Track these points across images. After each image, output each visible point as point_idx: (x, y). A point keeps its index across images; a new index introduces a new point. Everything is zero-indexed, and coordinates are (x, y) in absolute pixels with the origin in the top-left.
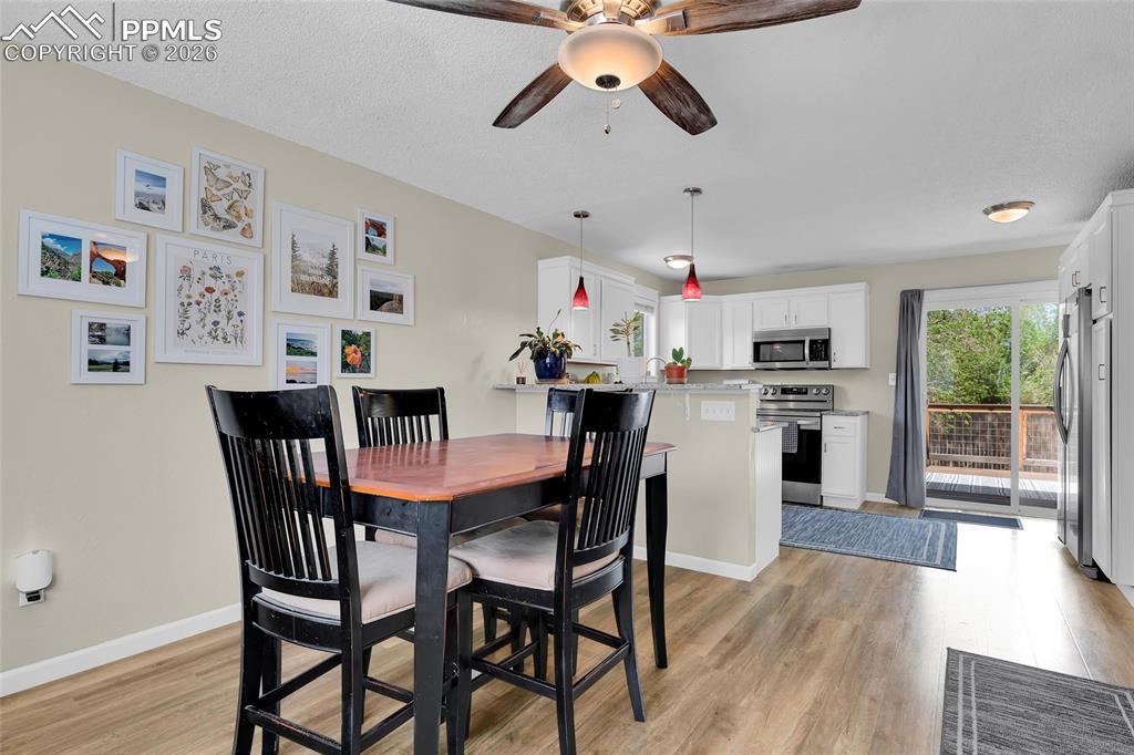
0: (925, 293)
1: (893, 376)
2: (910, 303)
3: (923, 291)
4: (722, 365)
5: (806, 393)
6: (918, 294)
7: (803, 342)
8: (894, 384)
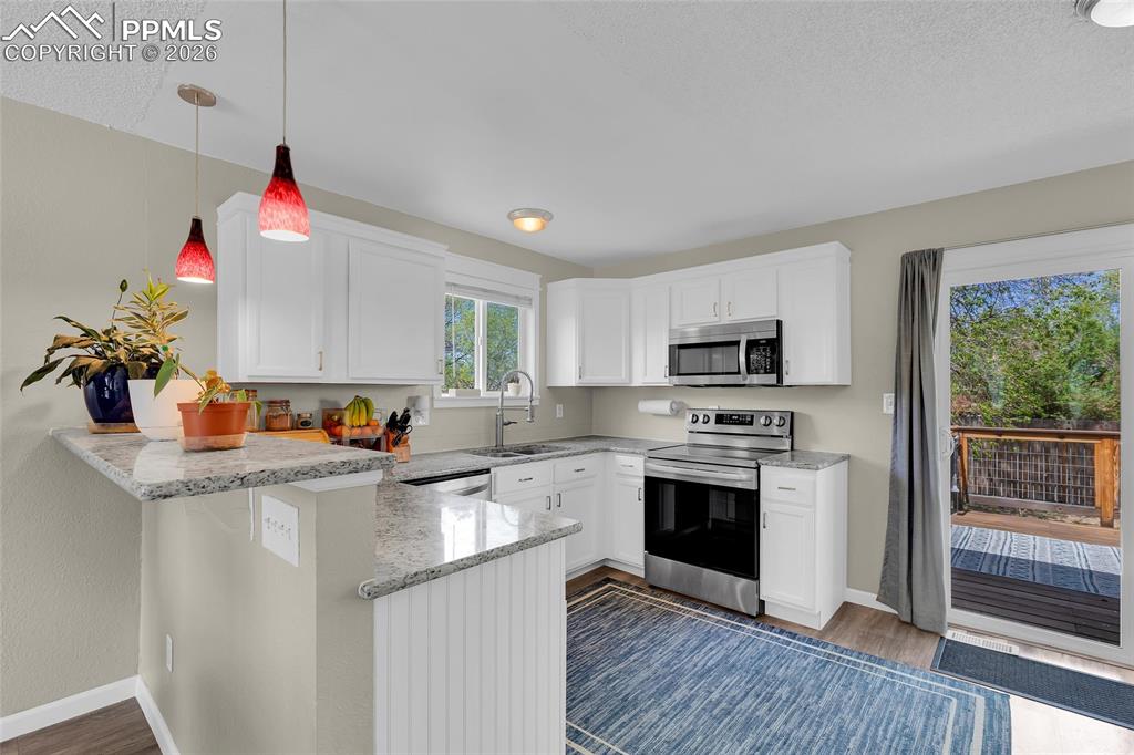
0: (945, 254)
1: (889, 398)
2: (918, 273)
3: (942, 250)
4: (631, 381)
5: (751, 423)
6: (933, 258)
7: (737, 343)
8: (891, 410)
